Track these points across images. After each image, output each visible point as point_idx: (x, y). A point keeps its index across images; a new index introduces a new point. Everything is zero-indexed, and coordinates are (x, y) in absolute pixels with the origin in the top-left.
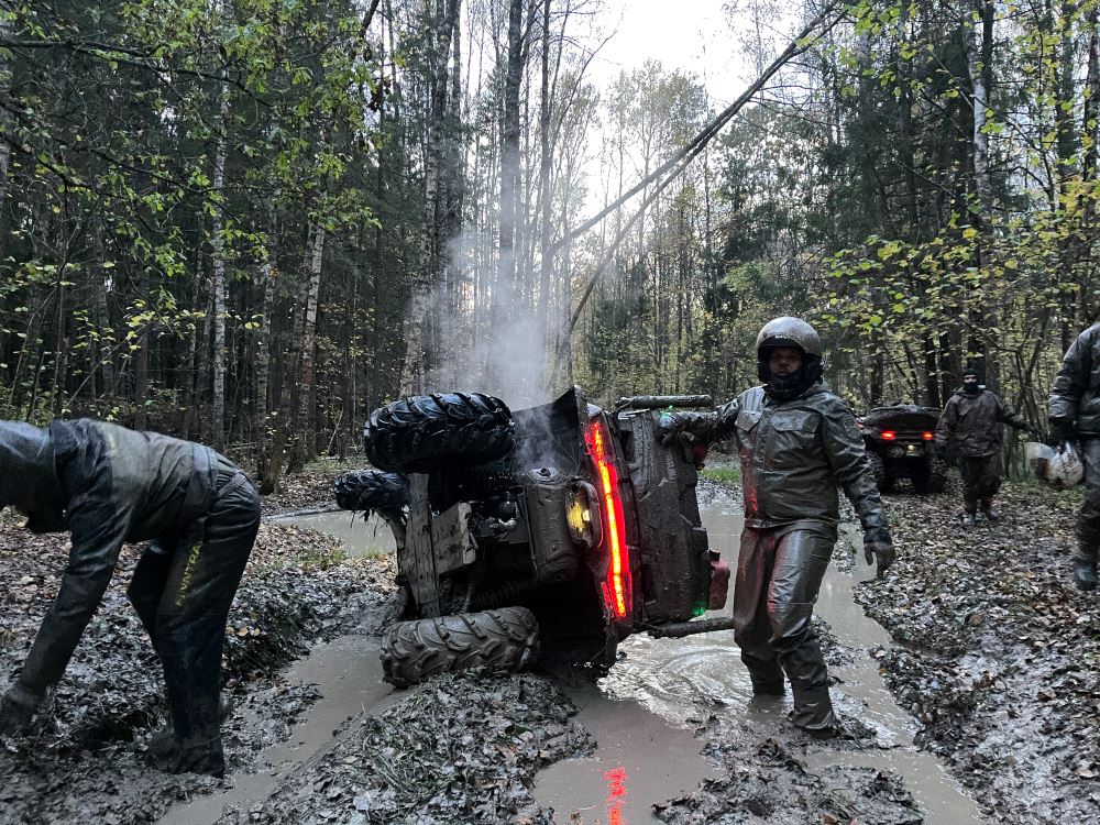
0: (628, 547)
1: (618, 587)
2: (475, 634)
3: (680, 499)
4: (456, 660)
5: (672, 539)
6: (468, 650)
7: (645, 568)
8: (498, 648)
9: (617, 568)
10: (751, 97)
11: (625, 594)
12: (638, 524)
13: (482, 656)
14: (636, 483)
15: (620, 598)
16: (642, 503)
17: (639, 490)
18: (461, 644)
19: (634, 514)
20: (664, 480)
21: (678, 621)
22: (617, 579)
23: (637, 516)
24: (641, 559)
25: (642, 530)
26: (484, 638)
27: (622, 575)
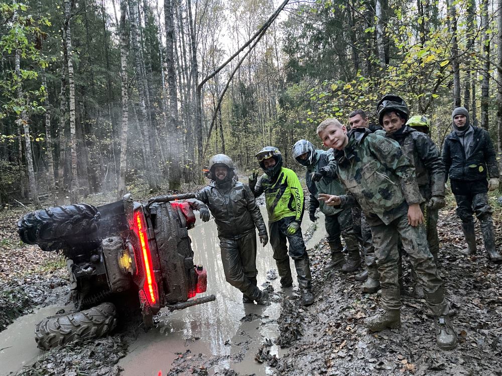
0: (154, 271)
1: (151, 290)
2: (74, 325)
3: (178, 246)
4: (64, 338)
5: (175, 266)
6: (70, 332)
7: (164, 279)
8: (87, 329)
9: (150, 281)
10: (283, 7)
11: (154, 292)
12: (159, 260)
13: (78, 335)
14: (157, 240)
15: (152, 295)
16: (160, 250)
17: (159, 243)
18: (66, 331)
19: (157, 255)
20: (171, 238)
21: (182, 301)
22: (150, 287)
23: (159, 256)
24: (162, 275)
25: (161, 263)
26: (79, 326)
27: (152, 284)
